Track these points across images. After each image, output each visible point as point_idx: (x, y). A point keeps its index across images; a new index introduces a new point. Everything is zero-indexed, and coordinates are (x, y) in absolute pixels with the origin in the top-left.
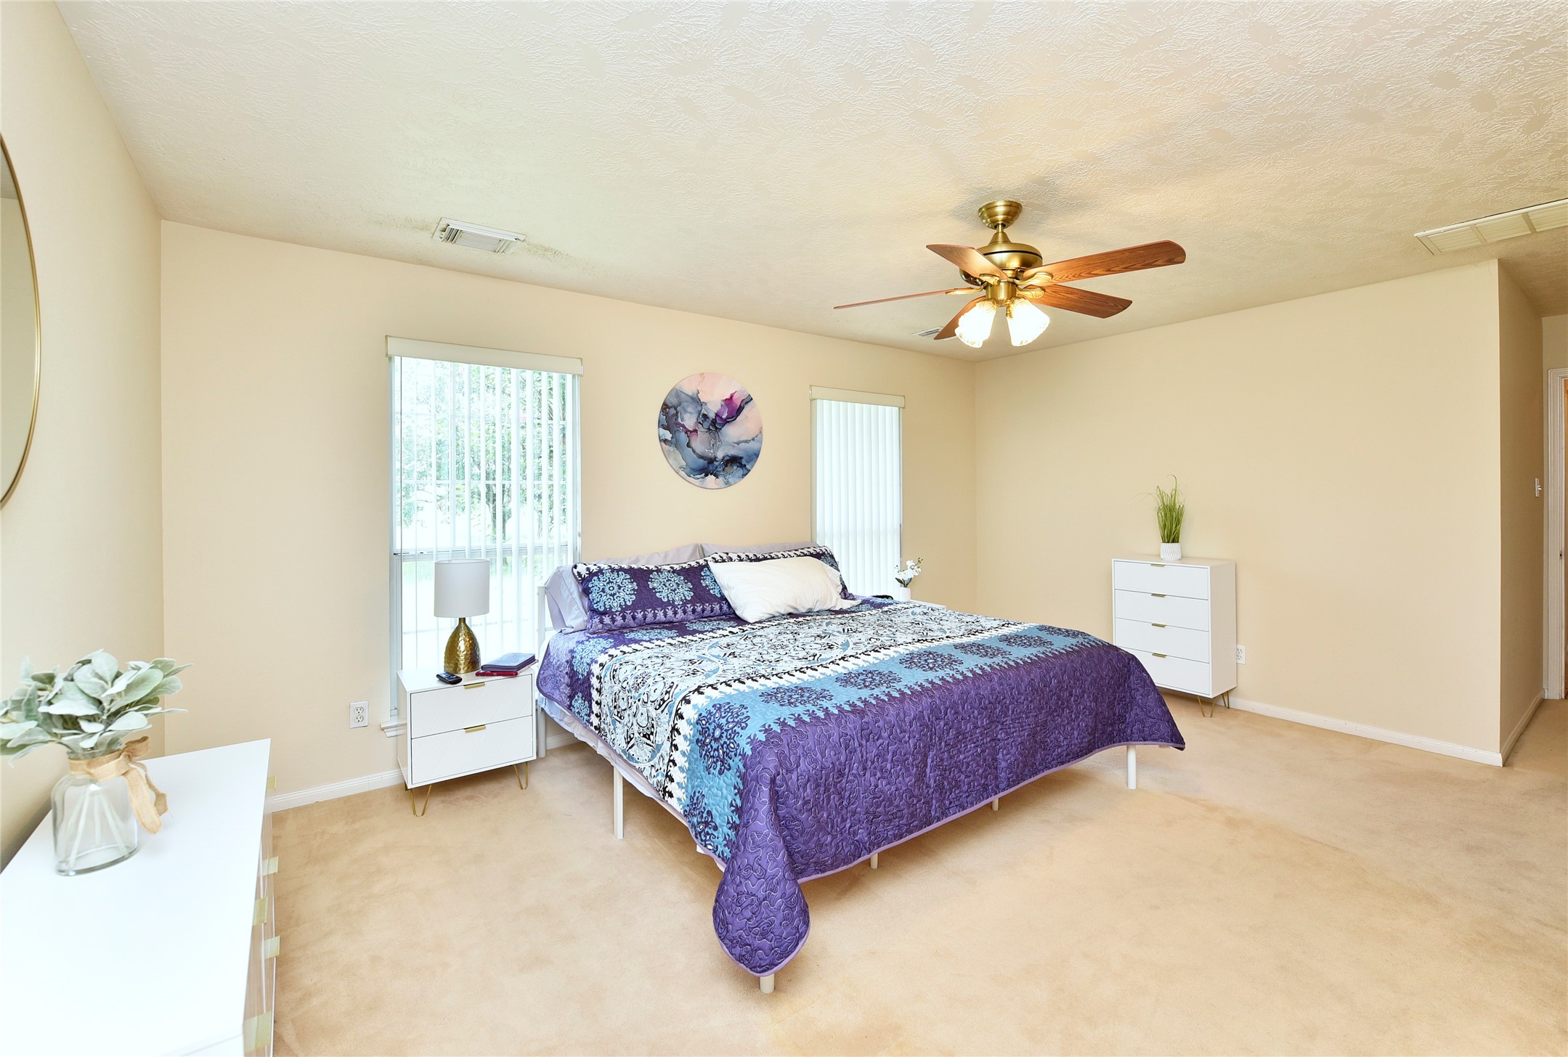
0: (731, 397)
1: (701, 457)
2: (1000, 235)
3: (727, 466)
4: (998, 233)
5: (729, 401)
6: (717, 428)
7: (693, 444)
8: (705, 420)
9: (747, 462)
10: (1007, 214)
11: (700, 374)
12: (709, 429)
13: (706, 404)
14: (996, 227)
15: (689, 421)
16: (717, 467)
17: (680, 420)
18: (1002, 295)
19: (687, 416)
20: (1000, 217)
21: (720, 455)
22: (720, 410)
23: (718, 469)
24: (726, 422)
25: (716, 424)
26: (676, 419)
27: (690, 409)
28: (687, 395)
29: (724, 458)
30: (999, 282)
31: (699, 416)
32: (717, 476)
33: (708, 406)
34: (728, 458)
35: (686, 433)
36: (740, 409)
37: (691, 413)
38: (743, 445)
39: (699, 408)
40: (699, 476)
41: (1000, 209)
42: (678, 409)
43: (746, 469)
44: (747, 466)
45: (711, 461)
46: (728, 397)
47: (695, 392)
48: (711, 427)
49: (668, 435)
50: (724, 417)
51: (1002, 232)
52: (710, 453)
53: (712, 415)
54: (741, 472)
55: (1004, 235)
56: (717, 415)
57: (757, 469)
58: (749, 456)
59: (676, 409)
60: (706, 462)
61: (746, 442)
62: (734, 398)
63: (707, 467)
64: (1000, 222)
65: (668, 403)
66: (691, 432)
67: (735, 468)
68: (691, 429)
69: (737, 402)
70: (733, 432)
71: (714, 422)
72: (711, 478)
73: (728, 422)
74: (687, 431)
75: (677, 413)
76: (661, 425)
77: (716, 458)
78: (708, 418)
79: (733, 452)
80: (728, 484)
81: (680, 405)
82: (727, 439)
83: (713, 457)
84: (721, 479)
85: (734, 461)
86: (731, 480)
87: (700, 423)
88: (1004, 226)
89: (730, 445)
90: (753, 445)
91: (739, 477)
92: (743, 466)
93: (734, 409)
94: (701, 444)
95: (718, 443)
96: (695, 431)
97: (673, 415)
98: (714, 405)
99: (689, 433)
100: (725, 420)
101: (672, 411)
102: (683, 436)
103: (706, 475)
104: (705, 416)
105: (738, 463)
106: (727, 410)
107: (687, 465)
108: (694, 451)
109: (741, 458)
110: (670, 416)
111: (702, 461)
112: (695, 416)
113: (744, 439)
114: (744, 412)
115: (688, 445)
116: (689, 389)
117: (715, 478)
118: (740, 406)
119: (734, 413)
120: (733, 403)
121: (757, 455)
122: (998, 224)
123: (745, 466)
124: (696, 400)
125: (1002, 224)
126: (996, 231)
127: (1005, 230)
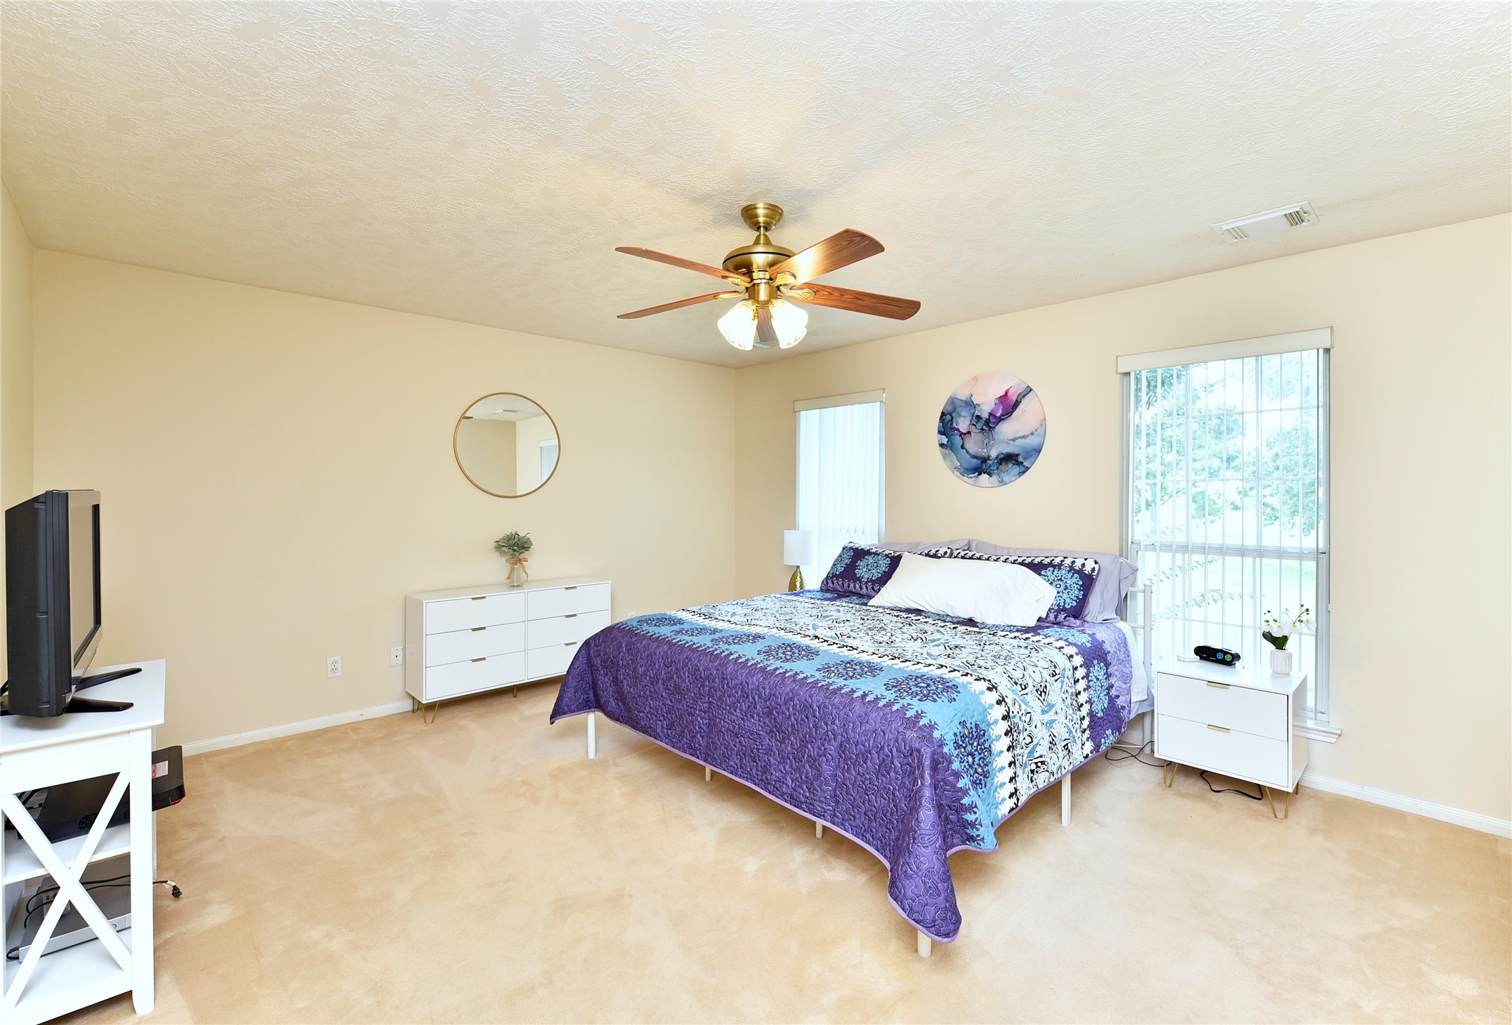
0: (1006, 393)
1: (974, 457)
2: (762, 236)
3: (1001, 464)
4: (760, 235)
5: (1003, 399)
6: (990, 427)
7: (967, 446)
8: (979, 421)
9: (1025, 459)
10: (769, 216)
11: (973, 378)
12: (982, 429)
13: (979, 405)
14: (759, 229)
15: (963, 424)
16: (990, 466)
17: (954, 425)
18: (763, 296)
19: (961, 420)
20: (762, 219)
21: (994, 454)
22: (994, 408)
23: (992, 468)
24: (1000, 419)
25: (989, 424)
26: (952, 424)
27: (963, 413)
28: (961, 400)
29: (998, 456)
31: (972, 419)
32: (990, 475)
33: (982, 407)
34: (1002, 456)
35: (960, 436)
36: (1017, 403)
37: (965, 417)
38: (1019, 442)
39: (973, 411)
40: (972, 475)
41: (762, 212)
42: (953, 415)
43: (1024, 466)
44: (1025, 464)
45: (984, 460)
46: (1002, 393)
47: (969, 395)
48: (984, 427)
49: (945, 440)
50: (998, 415)
51: (764, 235)
52: (983, 453)
53: (985, 415)
54: (1017, 469)
55: (766, 237)
56: (990, 414)
57: (1039, 467)
58: (1027, 453)
59: (951, 415)
60: (979, 462)
61: (1023, 437)
62: (1009, 394)
63: (980, 467)
64: (762, 225)
65: (944, 411)
66: (965, 434)
67: (1010, 465)
68: (965, 432)
69: (1013, 397)
70: (1007, 430)
71: (987, 422)
72: (984, 476)
73: (1003, 419)
74: (961, 434)
75: (952, 418)
76: (940, 433)
77: (989, 457)
78: (981, 418)
79: (1008, 449)
80: (1002, 482)
81: (954, 410)
82: (1001, 437)
83: (986, 456)
84: (995, 477)
85: (1009, 458)
86: (1006, 478)
87: (973, 425)
88: (766, 229)
89: (1004, 443)
90: (1033, 441)
91: (1015, 475)
92: (1020, 464)
93: (1009, 405)
94: (974, 445)
95: (992, 442)
96: (969, 433)
97: (949, 421)
98: (987, 403)
99: (963, 435)
100: (1000, 417)
101: (948, 417)
102: (957, 439)
103: (980, 474)
104: (979, 417)
105: (1014, 461)
106: (1001, 407)
107: (961, 465)
108: (967, 452)
109: (1018, 455)
110: (946, 425)
111: (975, 460)
112: (969, 418)
113: (1021, 434)
114: (1021, 406)
115: (963, 447)
116: (963, 396)
117: (988, 476)
118: (1016, 400)
119: (1010, 410)
120: (1008, 399)
121: (1040, 451)
122: (760, 227)
123: (1022, 463)
124: (970, 404)
125: (764, 227)
126: (758, 233)
127: (767, 233)
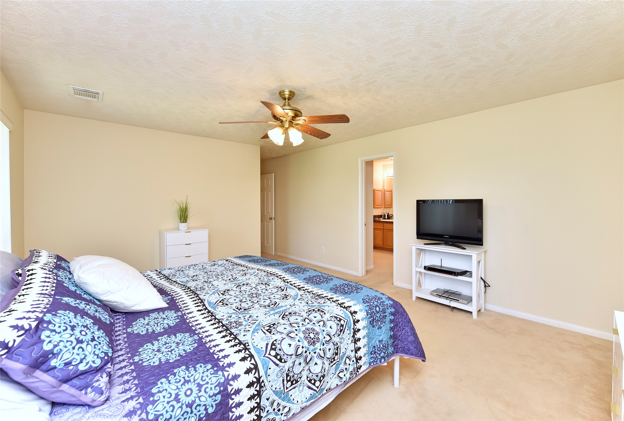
2: (287, 102)
4: (286, 102)
10: (290, 95)
14: (285, 99)
18: (287, 125)
20: (287, 96)
30: (286, 120)
41: (287, 93)
51: (288, 102)
64: (287, 98)
88: (289, 99)
125: (288, 99)
126: (285, 101)
127: (289, 101)
